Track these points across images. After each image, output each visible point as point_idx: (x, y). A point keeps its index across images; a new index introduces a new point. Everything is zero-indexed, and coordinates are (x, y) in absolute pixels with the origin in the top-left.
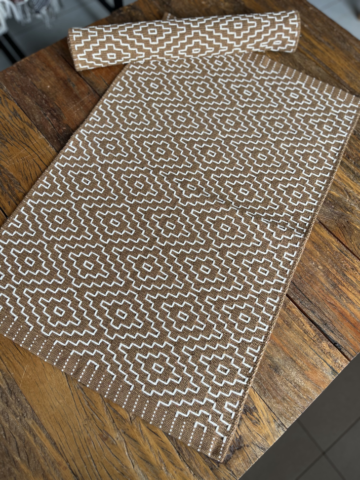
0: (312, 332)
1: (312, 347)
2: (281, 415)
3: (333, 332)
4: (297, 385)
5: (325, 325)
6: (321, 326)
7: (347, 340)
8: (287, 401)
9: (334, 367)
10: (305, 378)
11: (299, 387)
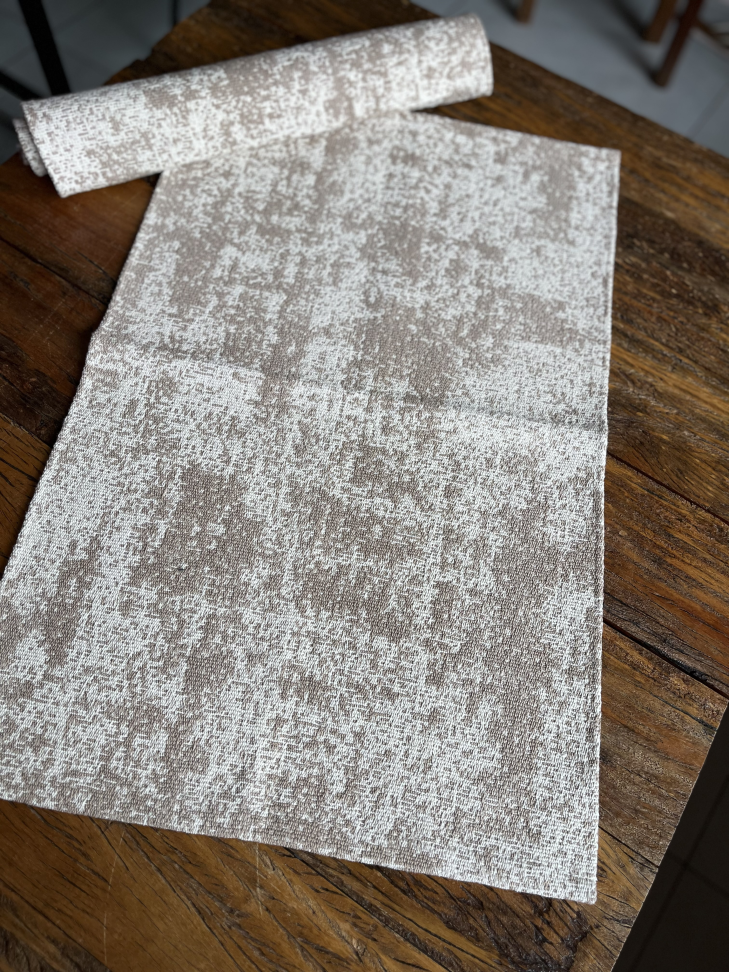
0: (646, 662)
1: (656, 693)
2: (641, 843)
3: (682, 652)
4: (651, 777)
5: (665, 641)
6: (659, 647)
7: (712, 660)
8: (643, 813)
9: (704, 719)
10: (661, 757)
11: (656, 778)
